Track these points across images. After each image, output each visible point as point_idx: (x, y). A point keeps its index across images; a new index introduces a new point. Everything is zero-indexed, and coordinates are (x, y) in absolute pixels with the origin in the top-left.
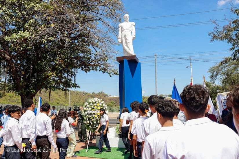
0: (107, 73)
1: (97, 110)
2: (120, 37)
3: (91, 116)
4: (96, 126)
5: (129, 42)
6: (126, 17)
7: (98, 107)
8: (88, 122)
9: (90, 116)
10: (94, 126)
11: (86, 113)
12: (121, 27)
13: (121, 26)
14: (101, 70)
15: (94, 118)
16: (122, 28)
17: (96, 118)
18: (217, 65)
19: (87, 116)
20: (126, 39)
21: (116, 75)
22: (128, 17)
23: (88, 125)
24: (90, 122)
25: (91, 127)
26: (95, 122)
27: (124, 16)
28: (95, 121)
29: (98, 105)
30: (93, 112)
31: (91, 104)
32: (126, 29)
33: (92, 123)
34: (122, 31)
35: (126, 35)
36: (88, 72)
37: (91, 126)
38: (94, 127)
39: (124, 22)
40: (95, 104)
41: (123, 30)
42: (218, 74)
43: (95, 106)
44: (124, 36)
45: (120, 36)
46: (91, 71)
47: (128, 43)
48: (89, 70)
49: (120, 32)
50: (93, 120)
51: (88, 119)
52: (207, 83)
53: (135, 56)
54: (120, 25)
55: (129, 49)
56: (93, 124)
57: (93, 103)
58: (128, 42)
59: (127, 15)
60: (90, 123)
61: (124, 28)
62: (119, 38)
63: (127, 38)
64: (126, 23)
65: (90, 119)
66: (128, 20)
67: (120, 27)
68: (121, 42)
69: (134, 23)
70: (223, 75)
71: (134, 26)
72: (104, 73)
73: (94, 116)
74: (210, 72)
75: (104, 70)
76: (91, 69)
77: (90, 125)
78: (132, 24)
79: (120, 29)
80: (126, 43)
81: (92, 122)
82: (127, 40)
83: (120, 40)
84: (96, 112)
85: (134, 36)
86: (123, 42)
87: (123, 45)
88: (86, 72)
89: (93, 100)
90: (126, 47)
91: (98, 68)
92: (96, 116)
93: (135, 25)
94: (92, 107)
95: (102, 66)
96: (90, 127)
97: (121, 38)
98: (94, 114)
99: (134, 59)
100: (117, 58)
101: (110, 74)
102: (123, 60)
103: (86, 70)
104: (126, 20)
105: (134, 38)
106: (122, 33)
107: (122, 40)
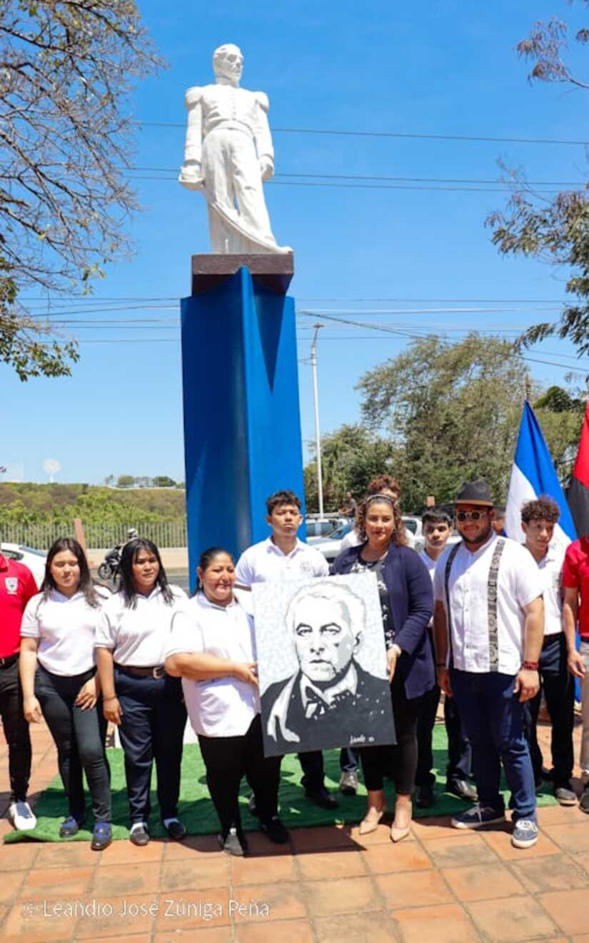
2: (198, 157)
5: (248, 188)
6: (232, 58)
12: (199, 107)
13: (201, 101)
16: (206, 112)
18: (391, 365)
21: (49, 373)
22: (238, 61)
27: (218, 51)
32: (234, 119)
34: (207, 127)
35: (232, 151)
39: (214, 83)
41: (218, 122)
42: (392, 399)
44: (224, 153)
45: (194, 150)
47: (245, 191)
49: (194, 133)
52: (350, 430)
53: (289, 258)
54: (194, 93)
55: (253, 222)
58: (243, 184)
59: (232, 49)
61: (224, 112)
62: (192, 162)
63: (240, 167)
64: (229, 87)
66: (237, 78)
67: (192, 106)
68: (203, 183)
69: (263, 98)
70: (406, 403)
71: (264, 114)
74: (365, 390)
78: (257, 102)
79: (195, 115)
80: (233, 189)
82: (238, 173)
85: (270, 163)
87: (211, 195)
90: (231, 213)
97: (200, 164)
99: (288, 272)
100: (196, 260)
101: (21, 368)
102: (234, 272)
104: (227, 74)
105: (270, 168)
106: (203, 137)
107: (204, 175)
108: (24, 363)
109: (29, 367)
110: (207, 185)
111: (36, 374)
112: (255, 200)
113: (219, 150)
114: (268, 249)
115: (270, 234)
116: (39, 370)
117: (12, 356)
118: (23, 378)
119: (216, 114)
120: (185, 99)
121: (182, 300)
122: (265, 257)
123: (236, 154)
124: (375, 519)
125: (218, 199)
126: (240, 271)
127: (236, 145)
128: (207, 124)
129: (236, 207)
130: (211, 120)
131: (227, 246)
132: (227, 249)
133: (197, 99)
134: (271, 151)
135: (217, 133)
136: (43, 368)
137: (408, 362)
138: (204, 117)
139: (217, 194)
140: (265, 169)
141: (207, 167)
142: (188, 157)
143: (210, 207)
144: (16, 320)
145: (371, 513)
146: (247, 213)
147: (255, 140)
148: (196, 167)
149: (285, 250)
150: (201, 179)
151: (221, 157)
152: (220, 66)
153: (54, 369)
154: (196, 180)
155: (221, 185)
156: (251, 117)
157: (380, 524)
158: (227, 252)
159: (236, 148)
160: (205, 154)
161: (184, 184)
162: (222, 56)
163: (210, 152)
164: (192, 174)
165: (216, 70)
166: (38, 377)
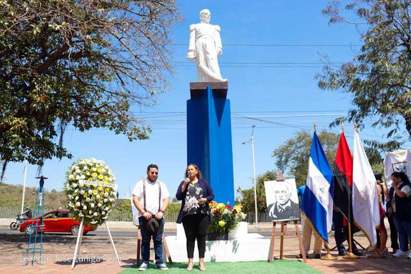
0: (124, 133)
1: (97, 180)
2: (194, 49)
3: (86, 192)
4: (92, 214)
6: (206, 14)
7: (98, 174)
8: (78, 204)
9: (83, 192)
10: (90, 212)
11: (75, 185)
12: (194, 31)
13: (195, 29)
14: (114, 128)
15: (91, 196)
16: (197, 33)
17: (96, 196)
19: (76, 191)
20: (206, 52)
21: (140, 139)
23: (76, 210)
24: (82, 204)
25: (83, 216)
26: (93, 205)
27: (201, 11)
28: (93, 202)
29: (99, 171)
30: (89, 183)
31: (86, 168)
32: (206, 35)
33: (85, 207)
36: (85, 130)
37: (83, 213)
38: (89, 216)
40: (94, 169)
41: (201, 36)
43: (94, 172)
44: (203, 47)
45: (192, 47)
46: (93, 129)
47: (210, 60)
48: (88, 127)
49: (192, 40)
50: (88, 199)
51: (77, 198)
56: (89, 208)
57: (90, 167)
58: (210, 57)
59: (206, 11)
60: (81, 208)
61: (203, 32)
65: (81, 198)
66: (208, 21)
67: (192, 31)
69: (218, 28)
71: (218, 33)
72: (117, 133)
73: (90, 191)
75: (120, 128)
76: (93, 126)
77: (81, 211)
78: (215, 29)
79: (193, 34)
80: (206, 60)
81: (87, 204)
84: (95, 184)
85: (220, 50)
86: (200, 58)
88: (82, 130)
89: (88, 162)
91: (109, 123)
92: (95, 192)
94: (88, 174)
95: (117, 120)
96: (81, 215)
98: (92, 187)
101: (130, 137)
103: (80, 126)
104: (204, 19)
105: (220, 52)
106: (196, 41)
107: (196, 55)
108: (131, 135)
109: (133, 136)
110: (196, 58)
111: (136, 139)
113: (201, 46)
114: (218, 80)
116: (137, 137)
117: (126, 132)
118: (131, 140)
120: (189, 29)
123: (207, 47)
125: (201, 63)
128: (197, 37)
129: (207, 65)
130: (198, 36)
131: (204, 80)
134: (221, 46)
135: (200, 40)
136: (138, 137)
138: (196, 35)
139: (200, 61)
140: (218, 52)
141: (197, 52)
142: (190, 49)
143: (198, 66)
144: (129, 118)
147: (215, 42)
148: (193, 52)
150: (194, 56)
152: (202, 17)
153: (142, 137)
154: (193, 57)
155: (202, 58)
156: (213, 34)
159: (207, 45)
160: (196, 47)
161: (188, 58)
163: (198, 46)
164: (191, 55)
165: (201, 18)
166: (136, 140)
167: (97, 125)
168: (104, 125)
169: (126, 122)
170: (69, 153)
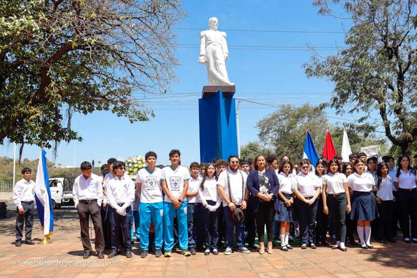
0: (126, 116)
2: (205, 54)
6: (215, 22)
12: (204, 37)
13: (205, 36)
14: (117, 111)
16: (207, 39)
18: (270, 117)
20: (215, 58)
21: (141, 120)
22: (217, 22)
27: (210, 19)
32: (216, 42)
34: (207, 44)
35: (215, 52)
36: (88, 113)
39: (209, 29)
41: (211, 43)
42: (270, 131)
44: (213, 53)
45: (203, 52)
46: (96, 112)
47: (220, 65)
48: (91, 110)
49: (203, 46)
52: (251, 144)
53: (234, 87)
54: (203, 33)
55: (222, 75)
58: (219, 62)
59: (215, 19)
61: (213, 39)
62: (202, 55)
63: (218, 57)
66: (216, 28)
67: (202, 37)
68: (206, 62)
69: (224, 34)
71: (225, 39)
75: (122, 111)
76: (95, 108)
78: (222, 35)
79: (203, 40)
80: (216, 64)
82: (217, 59)
83: (202, 59)
85: (228, 56)
86: (210, 63)
87: (209, 66)
88: (85, 113)
90: (215, 72)
91: (112, 107)
93: (226, 36)
95: (120, 104)
97: (205, 56)
99: (233, 91)
100: (205, 87)
101: (131, 119)
102: (217, 91)
103: (84, 109)
104: (213, 27)
105: (227, 57)
107: (206, 59)
109: (134, 118)
110: (207, 63)
111: (136, 120)
112: (223, 68)
113: (211, 52)
114: (227, 84)
115: (228, 79)
117: (128, 114)
118: (132, 122)
119: (210, 40)
121: (199, 99)
122: (226, 87)
124: (260, 160)
126: (219, 91)
127: (217, 50)
129: (216, 69)
131: (214, 83)
132: (214, 84)
133: (204, 35)
136: (139, 119)
137: (277, 116)
138: (206, 41)
141: (207, 57)
143: (208, 70)
144: (130, 102)
145: (259, 159)
146: (220, 72)
147: (222, 48)
149: (233, 84)
151: (212, 54)
152: (211, 24)
153: (143, 119)
157: (262, 161)
158: (214, 85)
159: (217, 51)
160: (207, 53)
162: (212, 21)
163: (208, 53)
166: (137, 122)
167: (99, 108)
168: (107, 109)
169: (128, 105)
170: (79, 136)
